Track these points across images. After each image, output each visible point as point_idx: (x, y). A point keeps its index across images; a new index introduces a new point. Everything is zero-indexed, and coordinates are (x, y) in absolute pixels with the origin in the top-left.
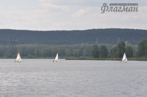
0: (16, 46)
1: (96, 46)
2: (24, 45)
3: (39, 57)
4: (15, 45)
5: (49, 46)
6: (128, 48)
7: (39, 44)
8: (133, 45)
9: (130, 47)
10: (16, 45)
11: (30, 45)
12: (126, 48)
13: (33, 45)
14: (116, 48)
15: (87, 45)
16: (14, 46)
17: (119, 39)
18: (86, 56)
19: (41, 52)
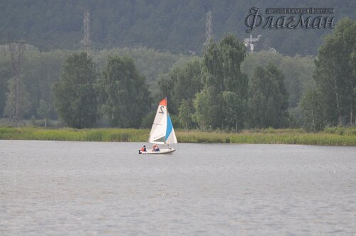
1: (80, 62)
6: (260, 72)
8: (287, 59)
9: (274, 71)
12: (251, 74)
14: (194, 71)
15: (31, 53)
17: (209, 23)
18: (27, 117)
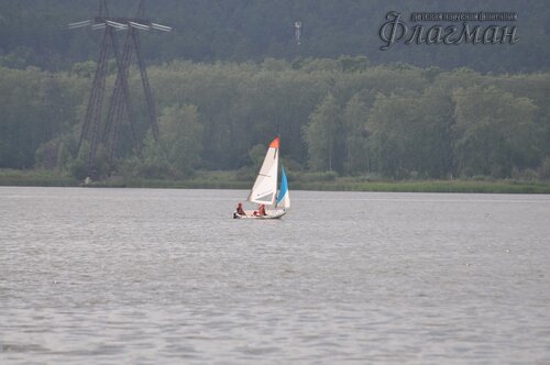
0: (145, 80)
2: (218, 64)
3: (342, 172)
4: (142, 67)
5: (431, 77)
7: (346, 65)
10: (153, 72)
11: (263, 73)
13: (296, 66)
16: (134, 76)
19: (365, 134)
